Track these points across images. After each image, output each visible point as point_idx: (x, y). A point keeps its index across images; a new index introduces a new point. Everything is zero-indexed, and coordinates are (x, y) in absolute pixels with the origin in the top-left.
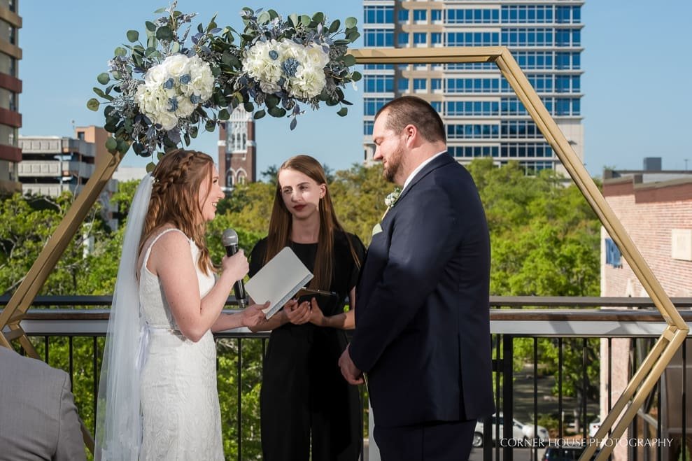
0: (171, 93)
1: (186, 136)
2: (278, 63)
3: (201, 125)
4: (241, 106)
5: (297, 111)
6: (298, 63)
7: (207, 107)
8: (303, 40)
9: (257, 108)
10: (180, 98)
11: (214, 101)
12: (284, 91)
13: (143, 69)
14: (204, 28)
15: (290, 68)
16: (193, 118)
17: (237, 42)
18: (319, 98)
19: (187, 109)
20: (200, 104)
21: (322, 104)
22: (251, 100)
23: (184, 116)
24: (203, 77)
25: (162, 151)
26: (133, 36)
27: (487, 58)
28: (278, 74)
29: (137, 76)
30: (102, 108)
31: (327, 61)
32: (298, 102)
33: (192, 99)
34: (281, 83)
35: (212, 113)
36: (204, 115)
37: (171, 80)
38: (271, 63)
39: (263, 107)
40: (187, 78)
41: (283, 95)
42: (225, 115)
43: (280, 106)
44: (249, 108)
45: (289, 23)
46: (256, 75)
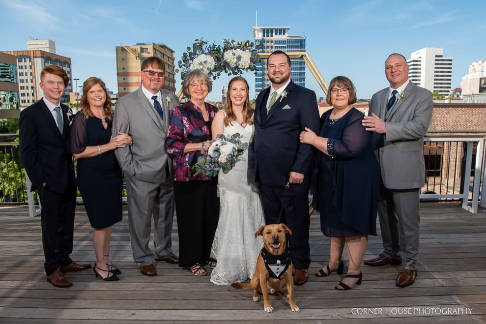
0: (201, 67)
2: (235, 56)
4: (224, 71)
5: (241, 73)
6: (241, 57)
7: (213, 71)
8: (244, 50)
9: (229, 72)
10: (204, 68)
11: (216, 69)
12: (237, 66)
13: (192, 59)
14: (211, 46)
15: (239, 58)
17: (222, 50)
18: (248, 68)
20: (211, 71)
21: (249, 70)
22: (227, 69)
24: (211, 62)
26: (189, 48)
27: (300, 56)
28: (235, 60)
29: (190, 62)
30: (180, 72)
31: (250, 56)
32: (242, 70)
33: (208, 69)
34: (236, 63)
35: (215, 74)
36: (212, 74)
37: (201, 62)
38: (233, 57)
39: (231, 71)
40: (205, 62)
41: (237, 68)
42: (219, 74)
43: (236, 71)
44: (226, 72)
45: (238, 44)
46: (228, 61)
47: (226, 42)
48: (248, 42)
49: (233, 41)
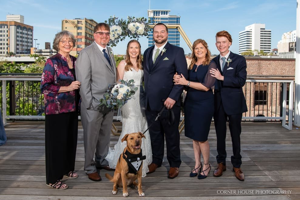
0: (113, 33)
1: (117, 42)
2: (135, 27)
3: (120, 40)
5: (139, 37)
6: (139, 27)
7: (121, 36)
8: (140, 23)
9: (131, 36)
10: (115, 34)
11: (122, 34)
14: (120, 20)
15: (137, 28)
16: (118, 38)
17: (127, 23)
18: (143, 34)
19: (116, 36)
20: (119, 36)
21: (144, 36)
22: (130, 35)
23: (116, 38)
24: (120, 30)
25: (112, 45)
27: (176, 27)
28: (135, 29)
31: (144, 27)
32: (139, 35)
33: (118, 34)
34: (135, 31)
35: (122, 37)
36: (120, 38)
37: (113, 30)
38: (134, 27)
39: (132, 36)
40: (116, 30)
41: (136, 34)
42: (124, 38)
43: (135, 36)
44: (129, 36)
45: (137, 19)
46: (130, 29)
47: (130, 18)
48: (143, 18)
49: (134, 18)
